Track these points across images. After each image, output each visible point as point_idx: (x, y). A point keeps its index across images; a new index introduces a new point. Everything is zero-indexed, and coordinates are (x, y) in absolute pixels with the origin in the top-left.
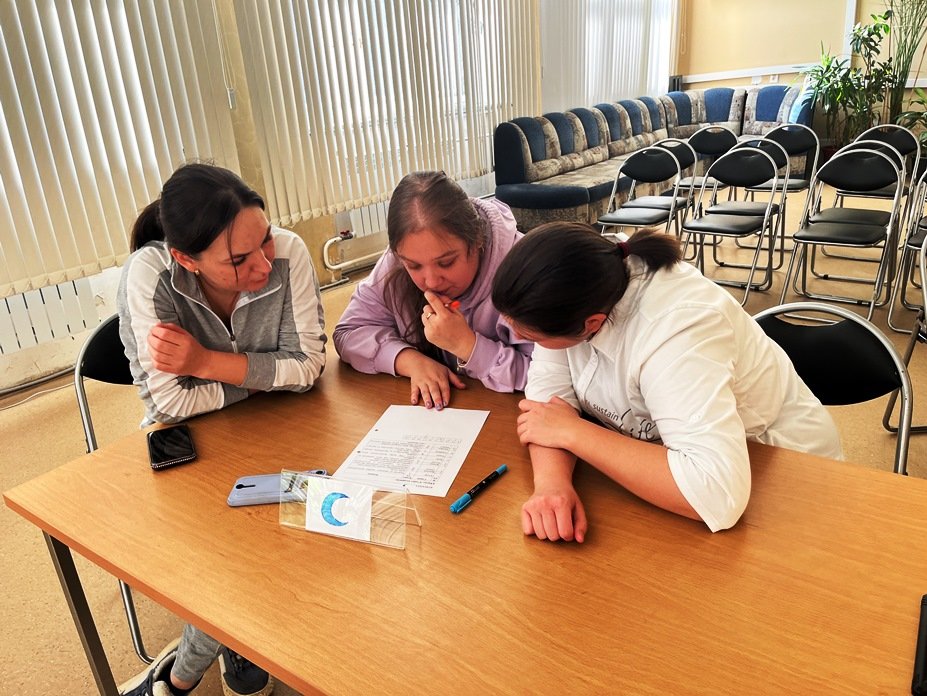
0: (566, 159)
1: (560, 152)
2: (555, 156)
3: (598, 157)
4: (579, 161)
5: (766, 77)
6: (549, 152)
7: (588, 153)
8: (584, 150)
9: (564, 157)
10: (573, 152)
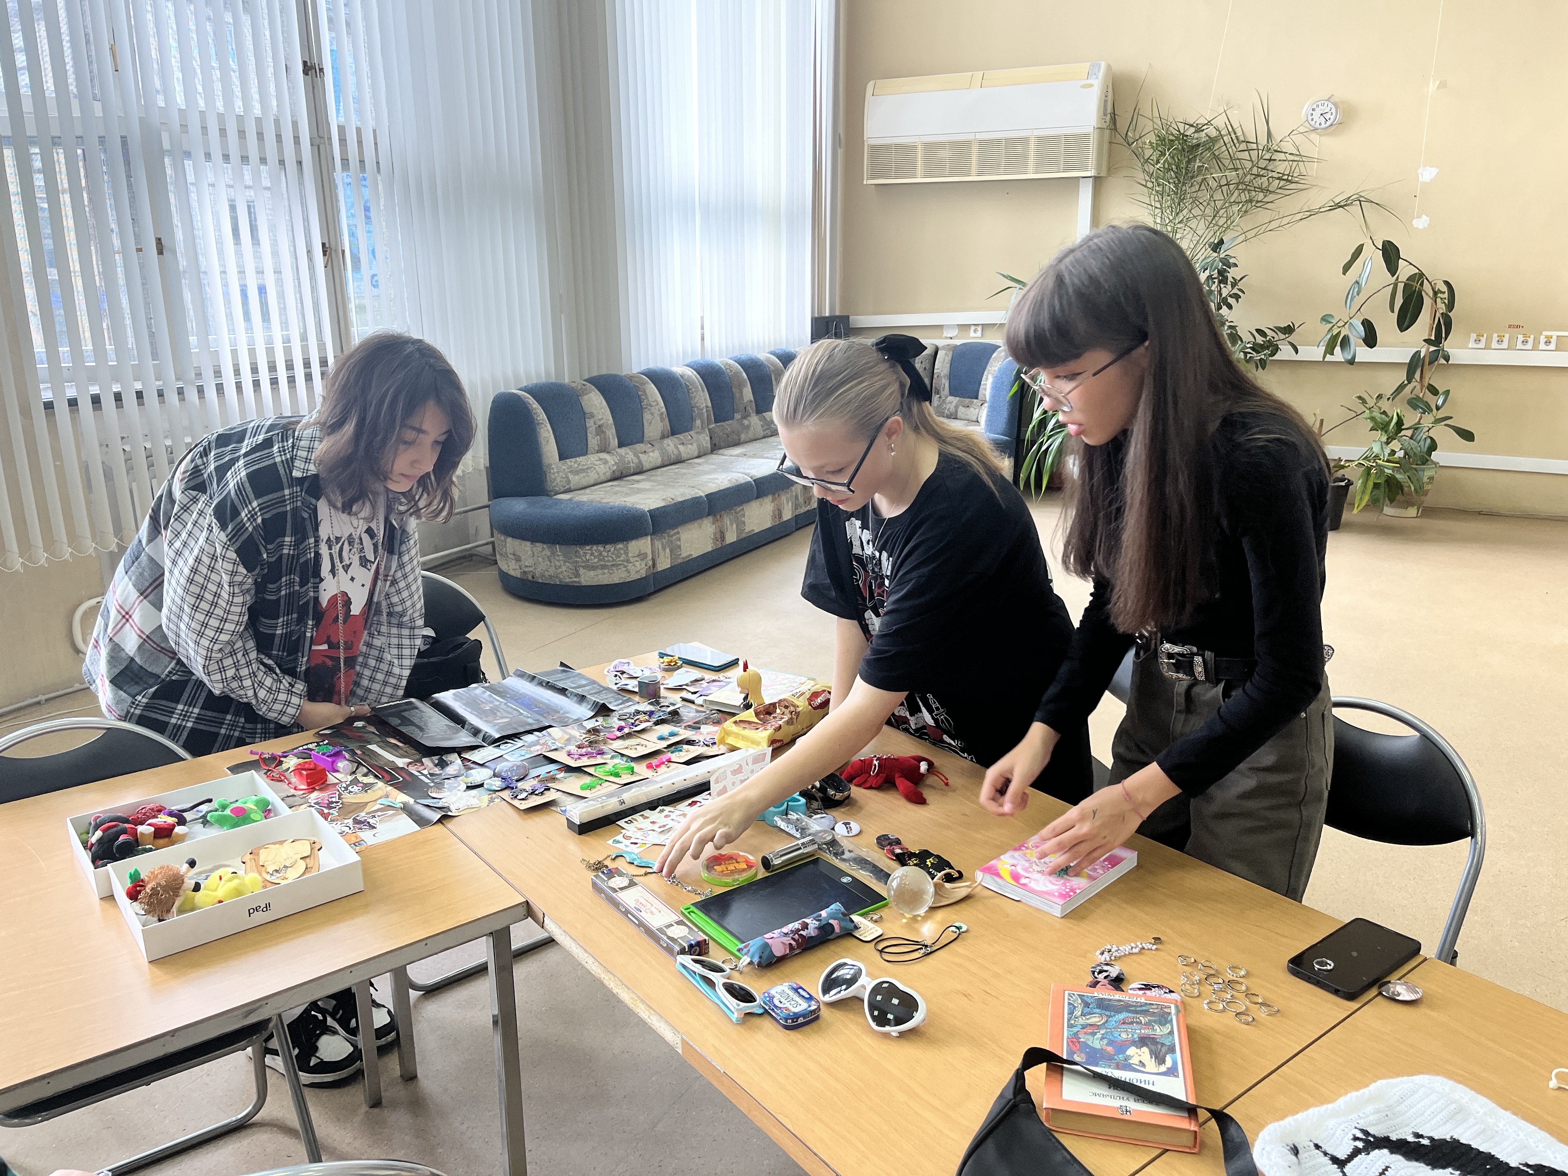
0: (628, 454)
1: (615, 442)
2: (604, 449)
3: (686, 450)
4: (653, 457)
5: (964, 328)
6: (593, 441)
7: (670, 444)
8: (663, 437)
9: (622, 451)
10: (641, 441)
